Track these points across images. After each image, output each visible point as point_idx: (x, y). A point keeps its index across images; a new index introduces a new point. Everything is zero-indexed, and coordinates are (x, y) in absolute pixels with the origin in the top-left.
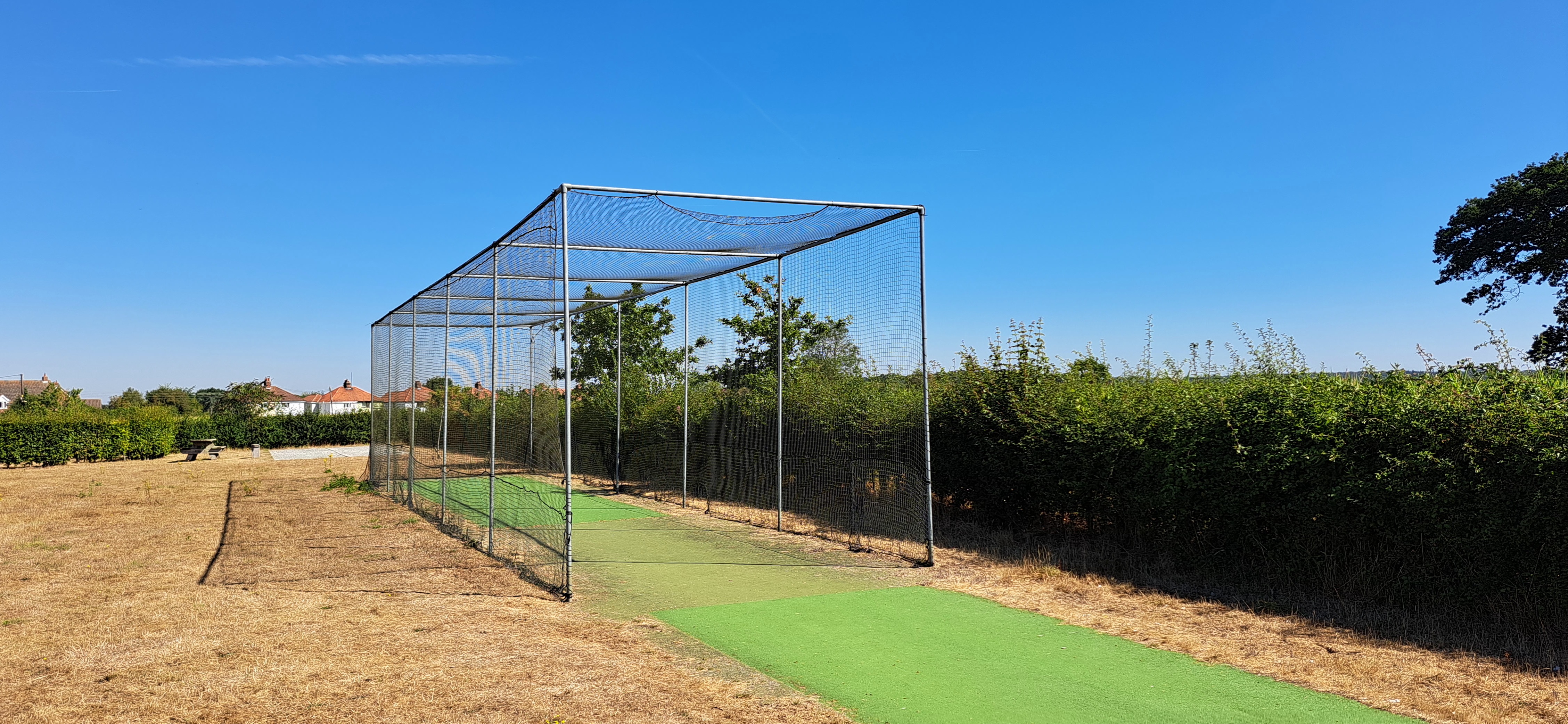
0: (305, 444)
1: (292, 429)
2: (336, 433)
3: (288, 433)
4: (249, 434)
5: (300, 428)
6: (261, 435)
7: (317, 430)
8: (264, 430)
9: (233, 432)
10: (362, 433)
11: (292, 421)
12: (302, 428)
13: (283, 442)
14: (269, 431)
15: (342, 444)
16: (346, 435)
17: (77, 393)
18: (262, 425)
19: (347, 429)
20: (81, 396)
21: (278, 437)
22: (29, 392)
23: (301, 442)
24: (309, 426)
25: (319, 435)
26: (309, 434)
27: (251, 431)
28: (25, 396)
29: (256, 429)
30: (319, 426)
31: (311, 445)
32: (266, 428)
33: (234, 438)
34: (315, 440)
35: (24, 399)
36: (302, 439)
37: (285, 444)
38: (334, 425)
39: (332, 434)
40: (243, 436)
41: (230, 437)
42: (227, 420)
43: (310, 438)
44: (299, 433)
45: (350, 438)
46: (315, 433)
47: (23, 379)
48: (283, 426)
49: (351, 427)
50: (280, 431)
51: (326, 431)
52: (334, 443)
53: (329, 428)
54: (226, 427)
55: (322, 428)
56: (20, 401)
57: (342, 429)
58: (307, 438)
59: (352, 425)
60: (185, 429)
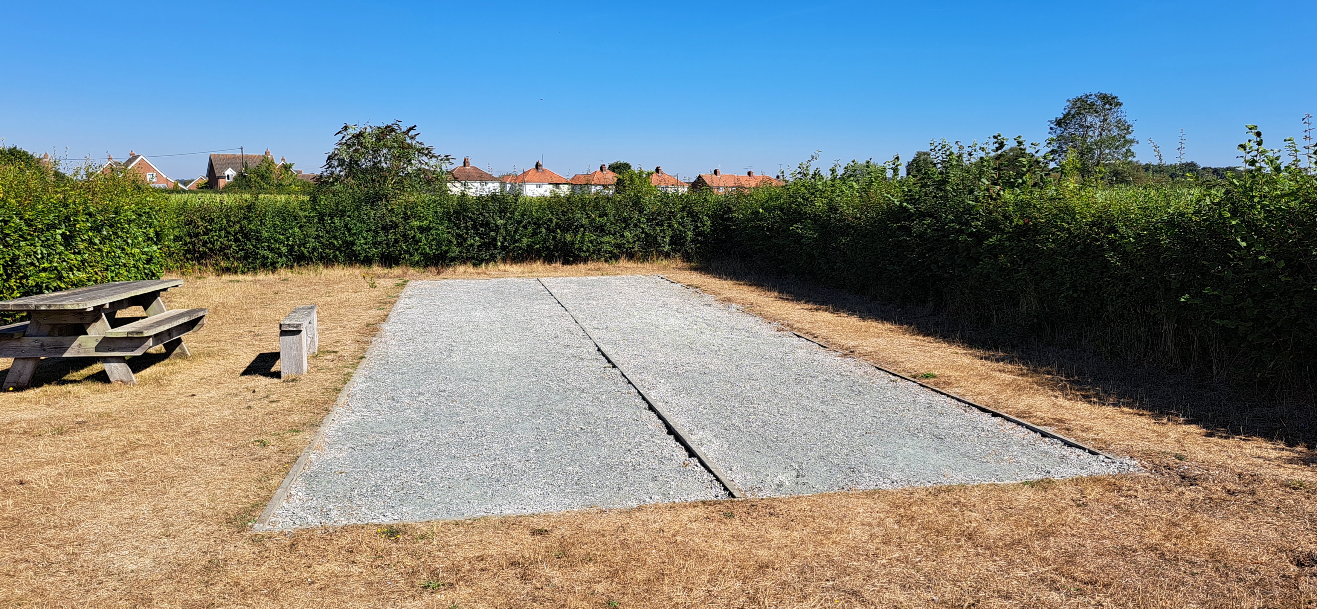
0: (493, 258)
1: (467, 228)
2: (554, 238)
3: (459, 236)
4: (382, 237)
5: (482, 226)
6: (405, 236)
7: (515, 232)
8: (412, 228)
9: (349, 230)
10: (606, 239)
11: (465, 210)
12: (487, 224)
13: (450, 255)
14: (422, 230)
15: (566, 262)
16: (573, 243)
17: (290, 168)
18: (406, 218)
19: (576, 231)
20: (294, 169)
21: (439, 244)
22: (250, 166)
23: (487, 255)
24: (499, 222)
25: (519, 241)
26: (500, 238)
27: (385, 228)
28: (246, 169)
29: (396, 226)
30: (519, 222)
31: (505, 261)
32: (415, 223)
33: (353, 244)
34: (513, 250)
35: (246, 172)
36: (488, 249)
37: (453, 259)
38: (551, 220)
39: (545, 241)
40: (370, 239)
41: (344, 242)
42: (337, 204)
43: (504, 248)
44: (481, 236)
45: (580, 249)
46: (512, 238)
47: (244, 154)
48: (450, 220)
49: (582, 226)
50: (443, 230)
51: (534, 234)
52: (549, 259)
53: (539, 226)
54: (336, 220)
55: (525, 227)
56: (242, 174)
57: (566, 230)
58: (495, 247)
59: (585, 221)
60: (250, 222)
